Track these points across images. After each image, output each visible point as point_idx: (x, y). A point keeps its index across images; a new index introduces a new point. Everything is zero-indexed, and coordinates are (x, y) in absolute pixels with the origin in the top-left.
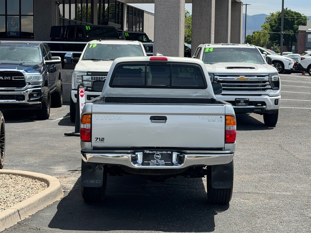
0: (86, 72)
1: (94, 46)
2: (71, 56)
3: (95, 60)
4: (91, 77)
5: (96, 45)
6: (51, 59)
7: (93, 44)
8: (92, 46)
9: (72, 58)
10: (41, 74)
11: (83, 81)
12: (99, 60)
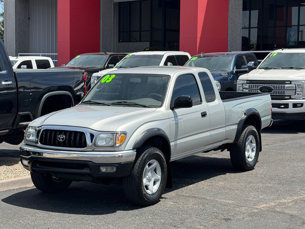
0: (245, 80)
1: (274, 55)
2: (252, 65)
3: (269, 68)
4: (249, 85)
5: (277, 53)
6: (241, 68)
7: (274, 53)
8: (273, 55)
9: (253, 67)
10: (218, 82)
11: (243, 89)
12: (271, 68)
